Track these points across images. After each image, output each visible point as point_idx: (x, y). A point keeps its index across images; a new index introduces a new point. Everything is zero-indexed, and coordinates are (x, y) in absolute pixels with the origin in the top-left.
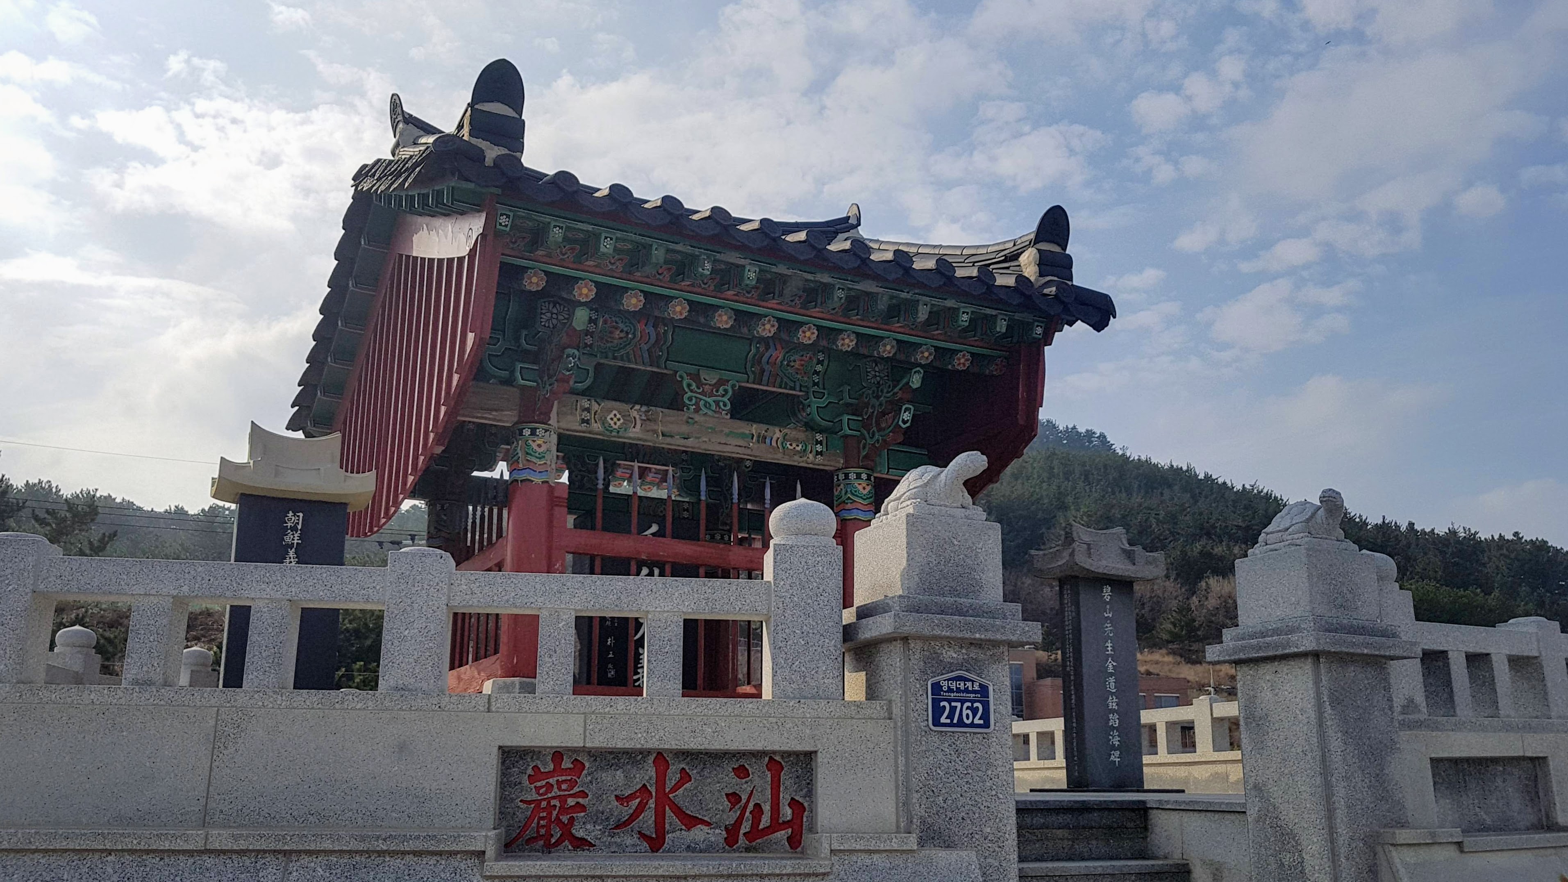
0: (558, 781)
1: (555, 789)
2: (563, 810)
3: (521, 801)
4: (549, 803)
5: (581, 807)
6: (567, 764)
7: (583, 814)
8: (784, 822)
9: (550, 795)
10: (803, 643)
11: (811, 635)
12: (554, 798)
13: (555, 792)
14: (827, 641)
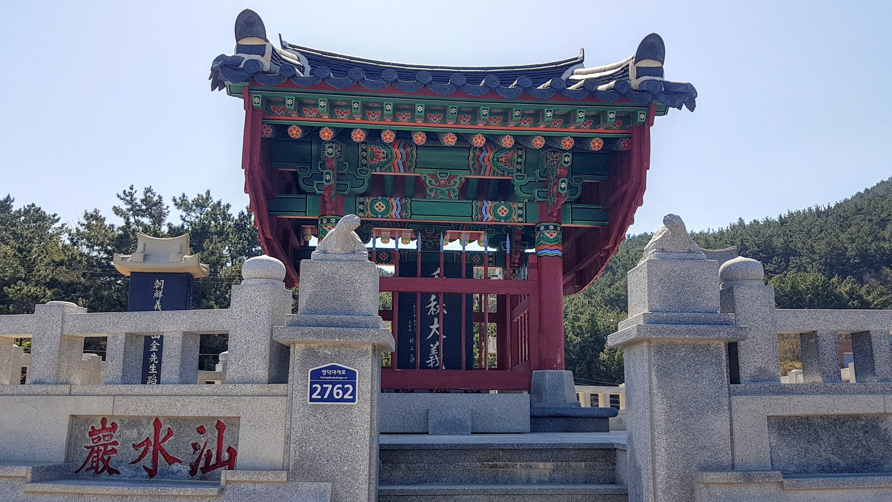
0: (103, 435)
1: (102, 440)
2: (105, 452)
3: (85, 447)
4: (98, 448)
5: (114, 451)
6: (108, 425)
7: (115, 455)
8: (224, 462)
9: (99, 443)
10: (246, 347)
11: (251, 342)
12: (101, 445)
13: (102, 442)
14: (260, 345)
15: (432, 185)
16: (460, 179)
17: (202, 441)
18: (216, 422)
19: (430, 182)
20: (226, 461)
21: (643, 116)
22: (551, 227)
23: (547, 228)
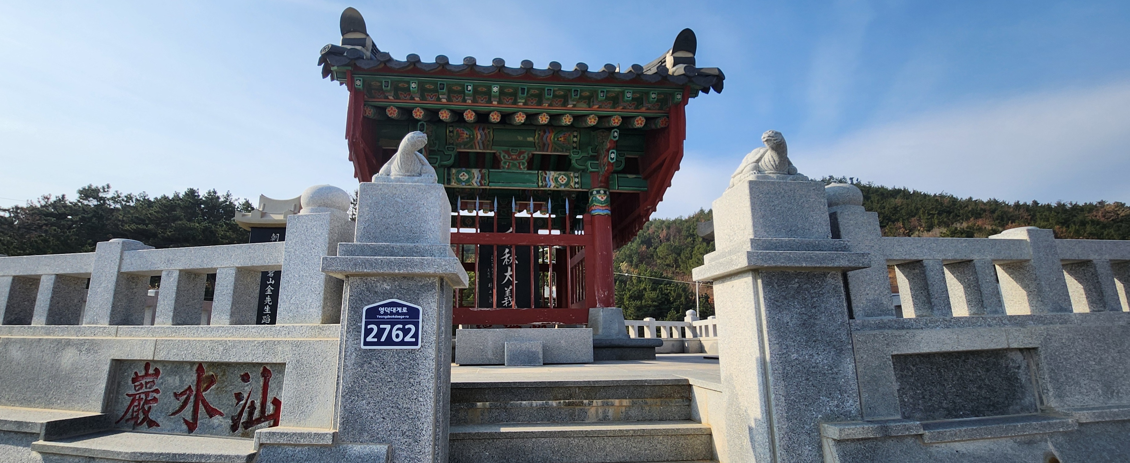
0: (146, 382)
1: (144, 388)
2: (147, 402)
3: (127, 395)
4: (140, 396)
5: (155, 400)
6: (151, 371)
7: (155, 404)
8: (268, 416)
9: (140, 391)
10: (299, 283)
11: (304, 277)
12: (143, 393)
13: (144, 390)
14: (314, 281)
15: (506, 159)
16: (528, 154)
17: (246, 389)
18: (262, 369)
19: (504, 157)
20: (271, 415)
21: (679, 97)
22: (602, 192)
23: (598, 192)
